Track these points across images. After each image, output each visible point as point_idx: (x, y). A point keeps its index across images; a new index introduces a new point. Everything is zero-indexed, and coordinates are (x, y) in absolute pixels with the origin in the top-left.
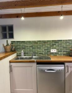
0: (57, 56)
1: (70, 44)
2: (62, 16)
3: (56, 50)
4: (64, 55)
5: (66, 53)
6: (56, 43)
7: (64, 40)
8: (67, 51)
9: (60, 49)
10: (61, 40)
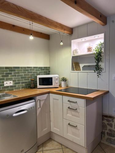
0: (14, 90)
1: (28, 72)
2: (31, 36)
3: (12, 82)
4: (22, 88)
5: (25, 85)
6: (12, 71)
7: (21, 68)
8: (26, 83)
9: (18, 80)
10: (19, 68)
